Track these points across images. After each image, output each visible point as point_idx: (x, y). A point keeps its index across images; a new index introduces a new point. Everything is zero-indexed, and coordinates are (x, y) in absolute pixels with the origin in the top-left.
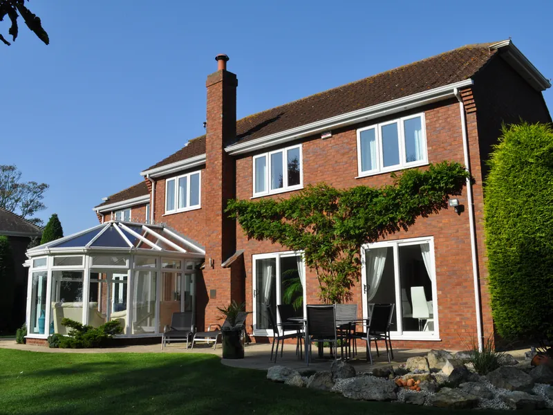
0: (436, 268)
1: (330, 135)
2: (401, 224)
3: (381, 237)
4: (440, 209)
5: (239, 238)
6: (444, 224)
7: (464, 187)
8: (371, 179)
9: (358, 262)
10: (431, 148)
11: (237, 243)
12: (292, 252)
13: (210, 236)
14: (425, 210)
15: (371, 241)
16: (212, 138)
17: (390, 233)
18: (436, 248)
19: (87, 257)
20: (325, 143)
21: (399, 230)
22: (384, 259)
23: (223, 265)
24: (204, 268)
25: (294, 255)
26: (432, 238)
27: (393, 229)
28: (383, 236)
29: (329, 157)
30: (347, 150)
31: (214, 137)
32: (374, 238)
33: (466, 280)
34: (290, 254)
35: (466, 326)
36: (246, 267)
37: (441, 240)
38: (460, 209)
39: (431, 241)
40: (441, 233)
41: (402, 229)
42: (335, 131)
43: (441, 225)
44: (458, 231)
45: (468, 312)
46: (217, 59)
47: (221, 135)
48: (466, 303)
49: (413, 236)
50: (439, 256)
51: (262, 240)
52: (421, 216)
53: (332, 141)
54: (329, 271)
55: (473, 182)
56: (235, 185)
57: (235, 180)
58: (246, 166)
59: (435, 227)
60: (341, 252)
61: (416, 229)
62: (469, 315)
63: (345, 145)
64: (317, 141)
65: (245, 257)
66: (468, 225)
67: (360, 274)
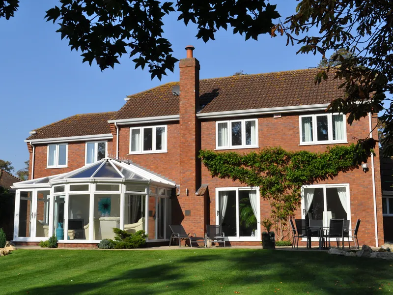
0: (351, 201)
1: (280, 116)
2: (329, 175)
3: (315, 182)
4: (354, 169)
5: (203, 176)
6: (356, 177)
7: (369, 158)
8: (309, 147)
9: (299, 196)
10: (349, 134)
11: (202, 179)
12: (249, 187)
13: (184, 173)
14: (345, 169)
15: (308, 184)
16: (186, 105)
17: (322, 180)
18: (351, 190)
19: (123, 185)
20: (276, 121)
21: (328, 178)
22: (313, 195)
23: (197, 194)
24: (179, 195)
25: (250, 189)
26: (348, 184)
27: (323, 178)
28: (317, 181)
29: (279, 130)
30: (292, 128)
31: (188, 105)
32: (311, 182)
33: (368, 209)
34: (248, 188)
35: (368, 233)
36: (210, 195)
37: (354, 186)
38: (367, 170)
39: (347, 186)
40: (354, 182)
41: (329, 178)
42: (283, 115)
43: (354, 177)
44: (364, 182)
45: (369, 225)
46: (186, 49)
47: (194, 105)
48: (368, 221)
49: (336, 182)
50: (353, 194)
51: (224, 178)
52: (342, 171)
53: (281, 120)
54: (278, 200)
55: (374, 155)
56: (201, 140)
57: (201, 136)
58: (210, 127)
59: (350, 178)
60: (287, 189)
61: (339, 179)
62: (370, 227)
63: (291, 124)
64: (270, 119)
65: (209, 189)
66: (371, 179)
67: (300, 203)
